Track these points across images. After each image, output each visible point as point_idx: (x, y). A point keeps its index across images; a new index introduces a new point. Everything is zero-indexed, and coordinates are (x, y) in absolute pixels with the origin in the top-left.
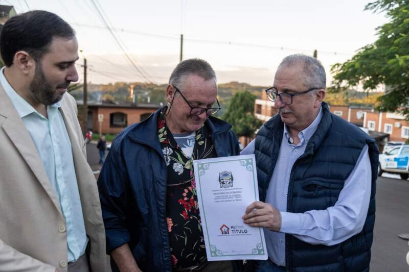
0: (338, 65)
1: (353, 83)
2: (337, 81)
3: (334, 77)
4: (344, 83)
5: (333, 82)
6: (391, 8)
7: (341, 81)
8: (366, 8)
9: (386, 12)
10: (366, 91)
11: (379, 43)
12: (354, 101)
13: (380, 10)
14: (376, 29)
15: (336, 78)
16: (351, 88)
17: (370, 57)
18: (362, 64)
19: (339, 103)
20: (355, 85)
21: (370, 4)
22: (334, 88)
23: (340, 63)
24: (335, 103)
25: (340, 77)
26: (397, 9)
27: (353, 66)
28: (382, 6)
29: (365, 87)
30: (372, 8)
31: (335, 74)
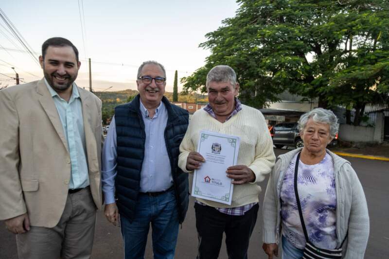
0: (185, 78)
1: (194, 89)
2: (186, 88)
3: (184, 86)
4: (190, 89)
5: (184, 89)
6: (213, 47)
7: (188, 88)
8: (200, 46)
9: (210, 49)
10: (203, 94)
11: (206, 66)
12: (200, 100)
13: (207, 48)
14: (206, 58)
15: (186, 86)
16: (194, 92)
17: (202, 74)
18: (197, 78)
19: (192, 102)
20: (196, 90)
21: (201, 44)
22: (184, 92)
23: (186, 77)
24: (190, 101)
25: (187, 86)
26: (216, 47)
27: (193, 79)
28: (208, 45)
29: (202, 92)
30: (203, 46)
31: (184, 84)
